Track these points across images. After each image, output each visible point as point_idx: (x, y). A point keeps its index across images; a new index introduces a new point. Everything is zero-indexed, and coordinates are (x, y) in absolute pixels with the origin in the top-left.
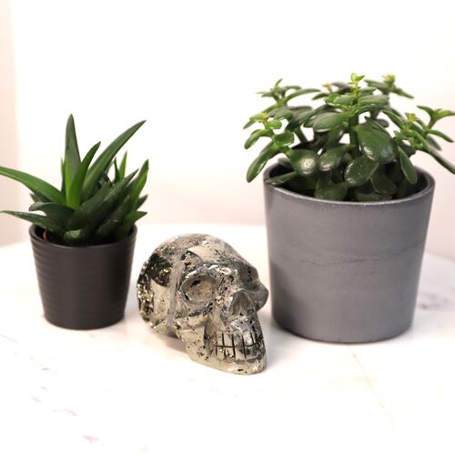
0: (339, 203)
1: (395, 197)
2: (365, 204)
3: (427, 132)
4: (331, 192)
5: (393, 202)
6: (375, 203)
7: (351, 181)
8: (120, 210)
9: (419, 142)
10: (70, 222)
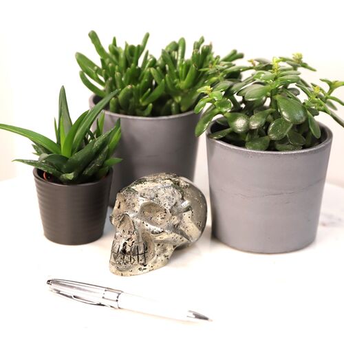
0: (264, 152)
1: (304, 147)
2: (282, 153)
3: (327, 98)
4: (257, 144)
5: (303, 151)
6: (290, 152)
7: (273, 136)
8: (101, 157)
9: (321, 105)
10: (65, 166)
